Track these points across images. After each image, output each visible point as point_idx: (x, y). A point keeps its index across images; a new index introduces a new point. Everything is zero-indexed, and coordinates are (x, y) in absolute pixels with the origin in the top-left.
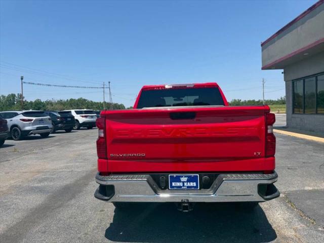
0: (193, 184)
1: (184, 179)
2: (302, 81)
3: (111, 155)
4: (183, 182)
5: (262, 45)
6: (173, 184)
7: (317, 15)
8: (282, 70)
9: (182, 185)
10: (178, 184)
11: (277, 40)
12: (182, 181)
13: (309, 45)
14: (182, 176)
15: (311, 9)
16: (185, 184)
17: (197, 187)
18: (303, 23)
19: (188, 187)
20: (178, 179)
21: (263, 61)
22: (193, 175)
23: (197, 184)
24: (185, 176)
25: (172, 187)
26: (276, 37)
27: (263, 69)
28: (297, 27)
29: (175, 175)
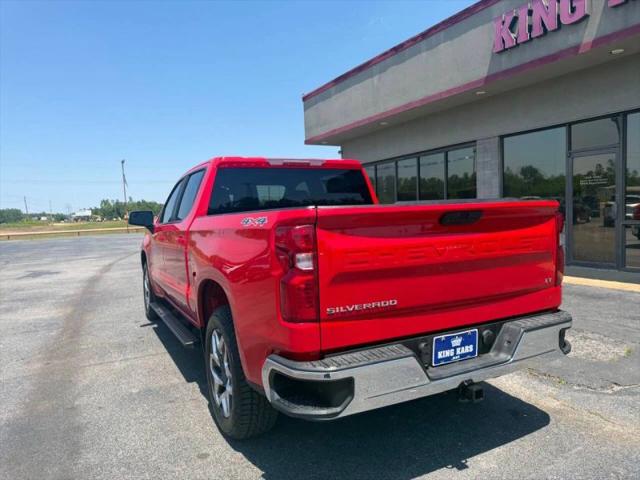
0: (469, 349)
1: (456, 342)
2: (373, 167)
3: (328, 310)
4: (455, 348)
5: (304, 99)
6: (440, 356)
7: (407, 62)
8: (339, 148)
9: (452, 355)
10: (448, 353)
11: (336, 93)
12: (453, 345)
13: (396, 109)
14: (454, 337)
15: (396, 50)
16: (458, 352)
17: (473, 353)
18: (381, 71)
19: (462, 356)
20: (447, 345)
21: (308, 129)
22: (469, 331)
23: (474, 348)
24: (459, 336)
25: (438, 361)
26: (333, 89)
27: (308, 142)
28: (372, 76)
29: (443, 337)
